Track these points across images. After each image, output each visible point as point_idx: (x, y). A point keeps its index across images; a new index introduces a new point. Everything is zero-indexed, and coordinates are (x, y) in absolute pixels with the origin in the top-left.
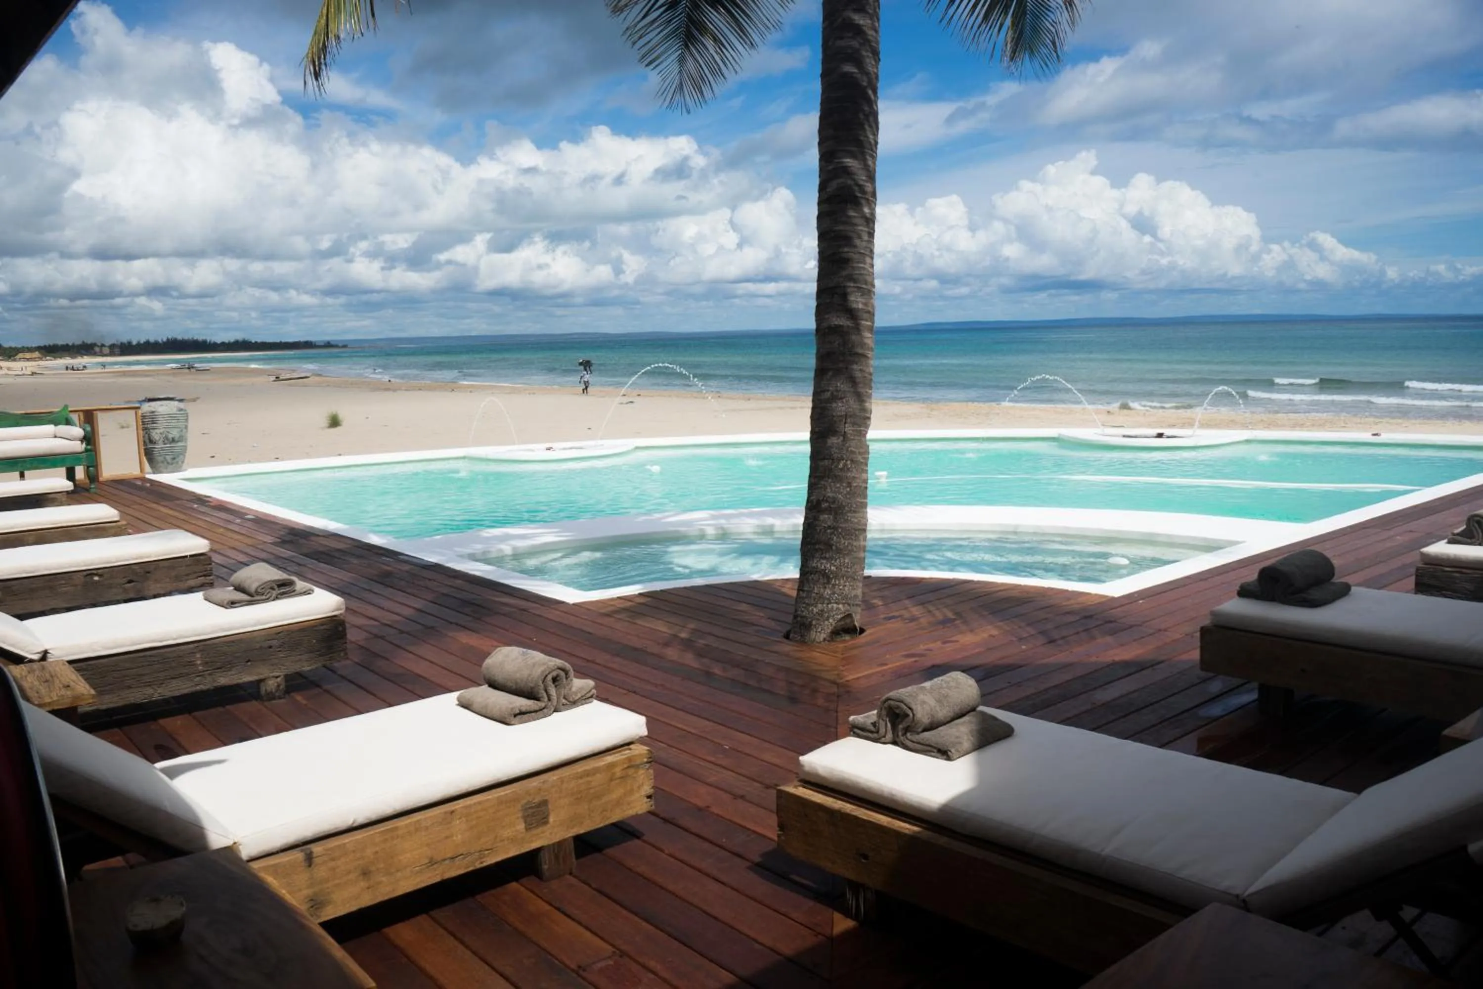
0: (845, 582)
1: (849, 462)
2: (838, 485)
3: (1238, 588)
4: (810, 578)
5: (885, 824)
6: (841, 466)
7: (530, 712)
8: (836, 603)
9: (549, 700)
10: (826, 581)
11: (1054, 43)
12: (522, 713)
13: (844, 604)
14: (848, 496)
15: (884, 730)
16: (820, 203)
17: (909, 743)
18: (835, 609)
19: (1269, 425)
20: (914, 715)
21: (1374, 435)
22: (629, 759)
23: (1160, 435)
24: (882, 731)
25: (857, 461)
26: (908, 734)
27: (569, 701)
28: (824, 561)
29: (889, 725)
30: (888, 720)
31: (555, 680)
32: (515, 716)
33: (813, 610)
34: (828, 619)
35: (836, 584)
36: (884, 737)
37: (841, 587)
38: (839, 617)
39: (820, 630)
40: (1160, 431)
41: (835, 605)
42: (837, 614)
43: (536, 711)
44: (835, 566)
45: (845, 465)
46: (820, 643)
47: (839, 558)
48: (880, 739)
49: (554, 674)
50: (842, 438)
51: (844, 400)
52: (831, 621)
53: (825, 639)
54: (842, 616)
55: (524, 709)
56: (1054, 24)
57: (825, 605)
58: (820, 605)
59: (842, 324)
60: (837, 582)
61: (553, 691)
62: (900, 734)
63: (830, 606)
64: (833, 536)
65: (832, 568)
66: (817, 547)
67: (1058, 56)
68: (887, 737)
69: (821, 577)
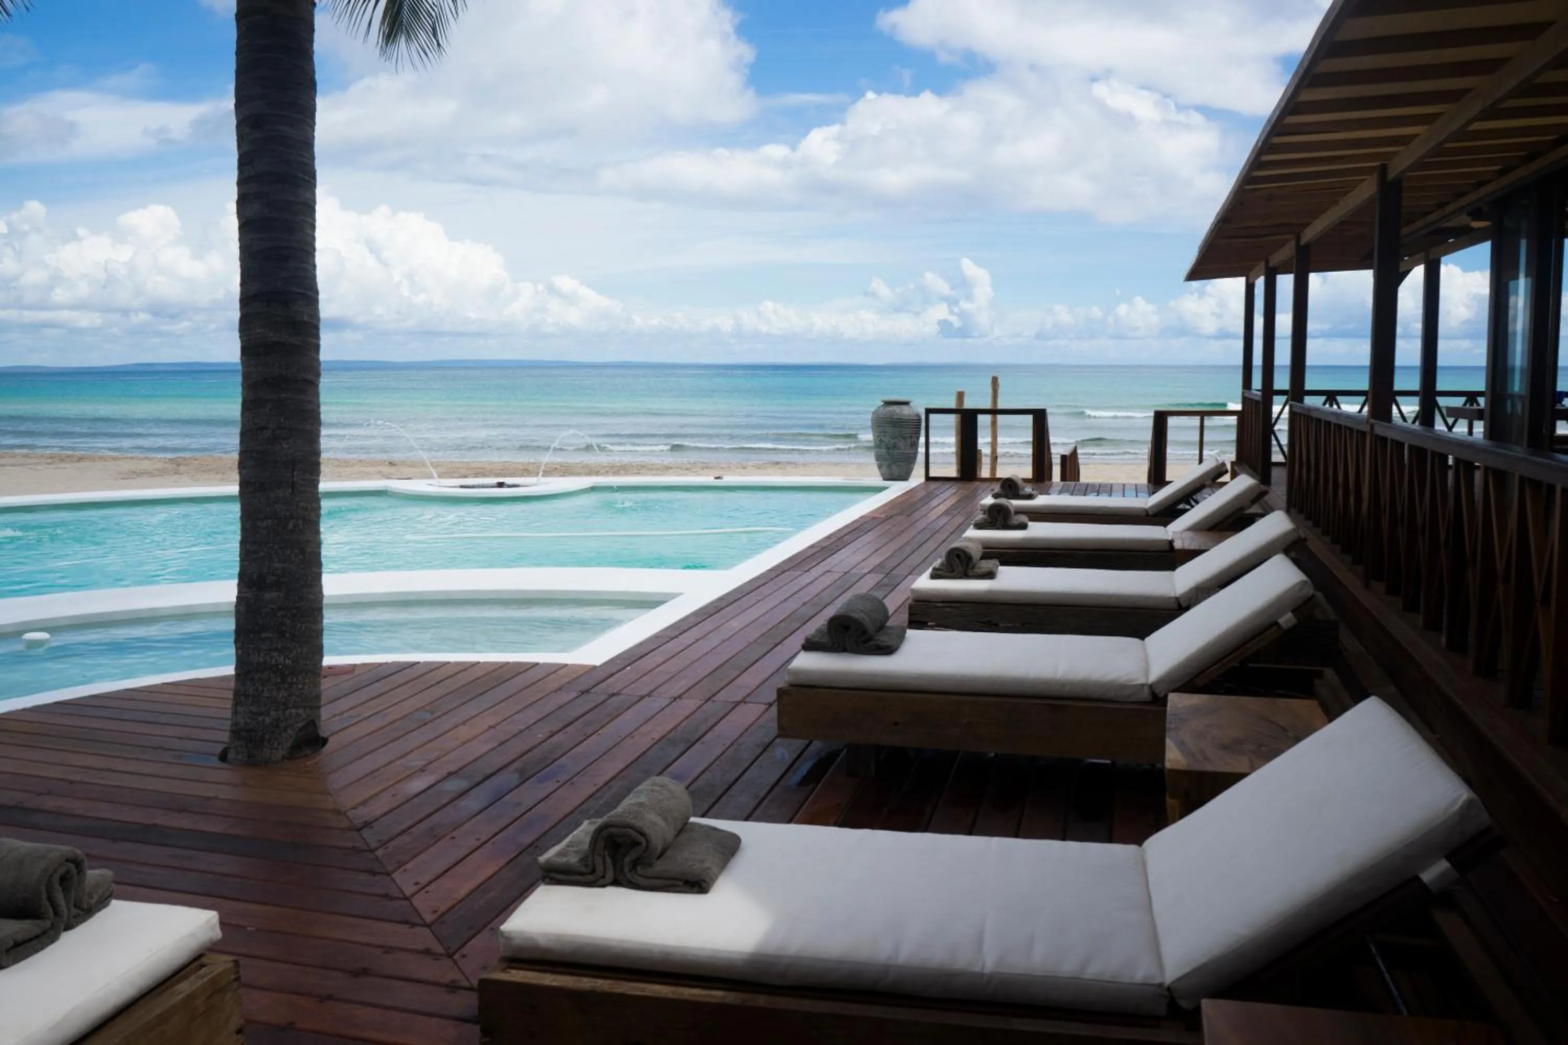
0: (305, 679)
1: (300, 522)
2: (288, 552)
3: (803, 641)
4: (256, 677)
5: (670, 996)
6: (291, 526)
7: (30, 940)
8: (294, 707)
9: (56, 914)
10: (279, 680)
11: (434, 29)
12: (17, 945)
13: (305, 708)
14: (301, 566)
15: (602, 869)
16: (240, 183)
17: (642, 881)
18: (294, 715)
19: (564, 473)
20: (648, 842)
21: (717, 478)
22: (213, 981)
23: (501, 485)
24: (600, 868)
25: (310, 520)
26: (639, 868)
27: (83, 910)
28: (276, 654)
29: (609, 861)
30: (606, 853)
31: (64, 879)
32: (8, 951)
33: (264, 720)
34: (285, 730)
35: (294, 683)
36: (603, 877)
37: (300, 686)
38: (300, 725)
39: (276, 745)
40: (501, 480)
41: (294, 711)
42: (296, 722)
43: (37, 937)
44: (289, 659)
45: (296, 525)
46: (277, 762)
47: (295, 647)
48: (597, 880)
49: (62, 870)
50: (290, 490)
51: (290, 441)
52: (289, 731)
53: (283, 758)
54: (304, 723)
55: (19, 937)
56: (434, 7)
57: (280, 712)
58: (273, 713)
59: (282, 340)
60: (295, 680)
61: (60, 897)
62: (626, 869)
63: (288, 712)
64: (285, 619)
65: (287, 661)
66: (264, 635)
67: (439, 45)
68: (607, 876)
69: (272, 675)
